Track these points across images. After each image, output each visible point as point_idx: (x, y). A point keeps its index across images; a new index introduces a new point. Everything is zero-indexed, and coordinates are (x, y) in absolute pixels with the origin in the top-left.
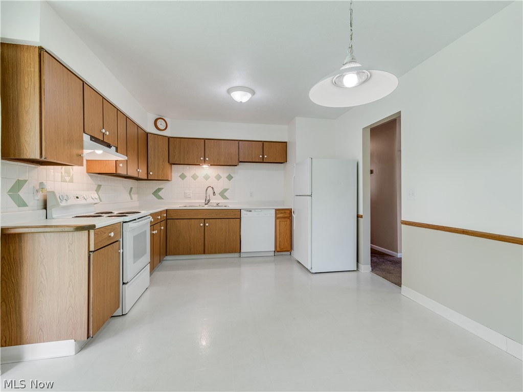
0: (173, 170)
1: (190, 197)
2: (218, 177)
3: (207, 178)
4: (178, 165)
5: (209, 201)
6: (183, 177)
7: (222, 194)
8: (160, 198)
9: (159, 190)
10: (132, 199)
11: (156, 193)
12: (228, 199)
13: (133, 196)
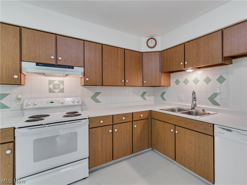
0: (171, 77)
1: (183, 100)
2: (208, 81)
3: (196, 81)
4: (174, 73)
5: (195, 105)
6: (177, 82)
7: (212, 99)
8: (164, 99)
9: (164, 93)
10: (145, 99)
11: (162, 95)
12: (219, 105)
13: (146, 97)
